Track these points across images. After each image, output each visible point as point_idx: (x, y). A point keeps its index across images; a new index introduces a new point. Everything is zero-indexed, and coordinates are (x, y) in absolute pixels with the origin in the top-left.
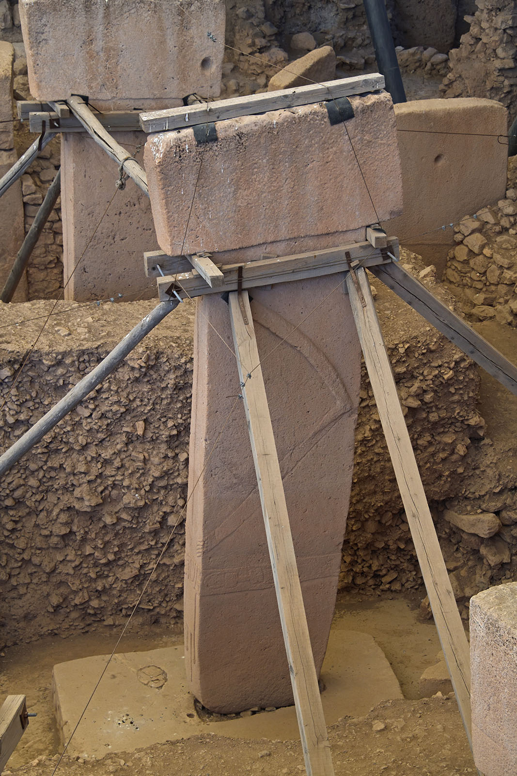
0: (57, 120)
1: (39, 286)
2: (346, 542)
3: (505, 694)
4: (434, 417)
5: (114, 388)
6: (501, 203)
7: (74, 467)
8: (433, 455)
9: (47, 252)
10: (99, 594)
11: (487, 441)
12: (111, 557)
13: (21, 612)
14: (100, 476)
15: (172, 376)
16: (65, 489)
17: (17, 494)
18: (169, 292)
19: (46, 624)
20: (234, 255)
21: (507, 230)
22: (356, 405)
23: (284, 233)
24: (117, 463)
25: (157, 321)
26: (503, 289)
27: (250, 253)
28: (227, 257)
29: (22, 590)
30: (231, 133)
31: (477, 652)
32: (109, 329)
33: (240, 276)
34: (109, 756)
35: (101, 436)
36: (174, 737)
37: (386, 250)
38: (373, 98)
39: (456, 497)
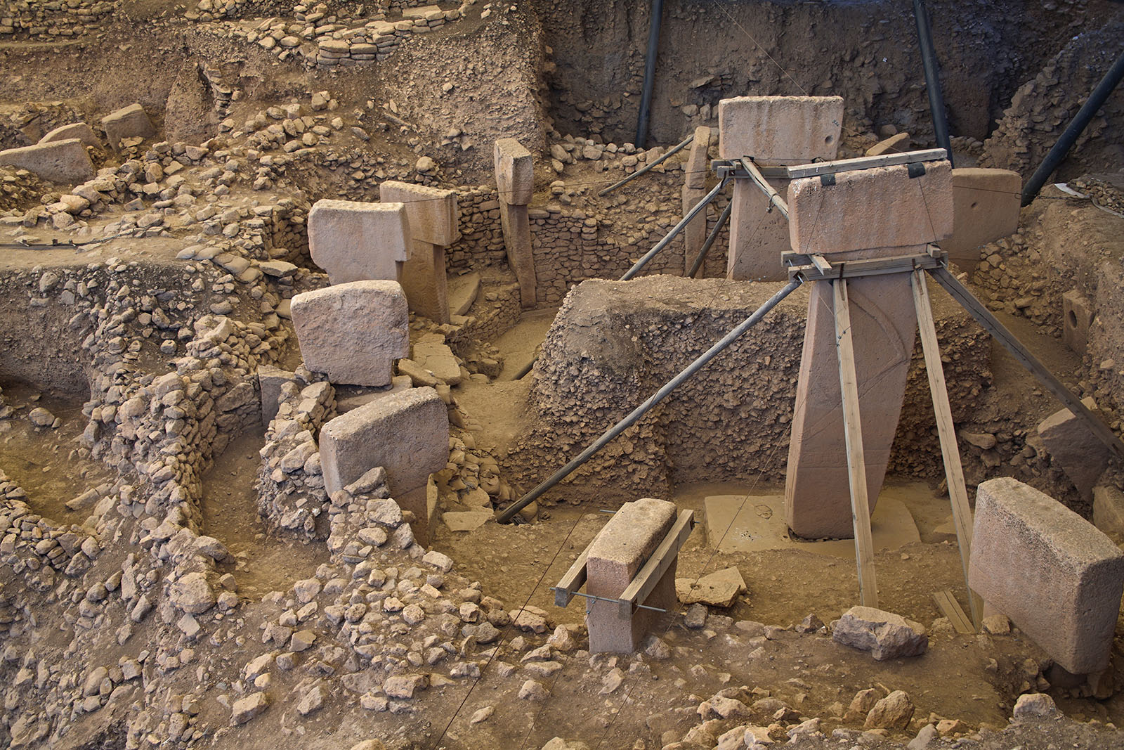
0: (734, 171)
1: (710, 270)
2: (894, 444)
3: (994, 545)
4: (959, 369)
5: (753, 334)
6: (1013, 236)
7: (725, 381)
8: (956, 394)
9: (717, 250)
10: (734, 459)
11: (993, 388)
12: (743, 438)
13: (688, 464)
14: (740, 388)
15: (790, 330)
16: (719, 393)
17: (690, 394)
18: (796, 277)
19: (702, 473)
20: (840, 256)
21: (1016, 253)
22: (910, 357)
23: (873, 244)
24: (751, 381)
25: (786, 294)
26: (1010, 291)
27: (850, 255)
28: (835, 257)
29: (689, 451)
30: (844, 180)
31: (979, 518)
32: (753, 298)
33: (842, 269)
34: (736, 553)
35: (743, 363)
36: (775, 547)
37: (939, 259)
38: (938, 164)
39: (969, 421)
